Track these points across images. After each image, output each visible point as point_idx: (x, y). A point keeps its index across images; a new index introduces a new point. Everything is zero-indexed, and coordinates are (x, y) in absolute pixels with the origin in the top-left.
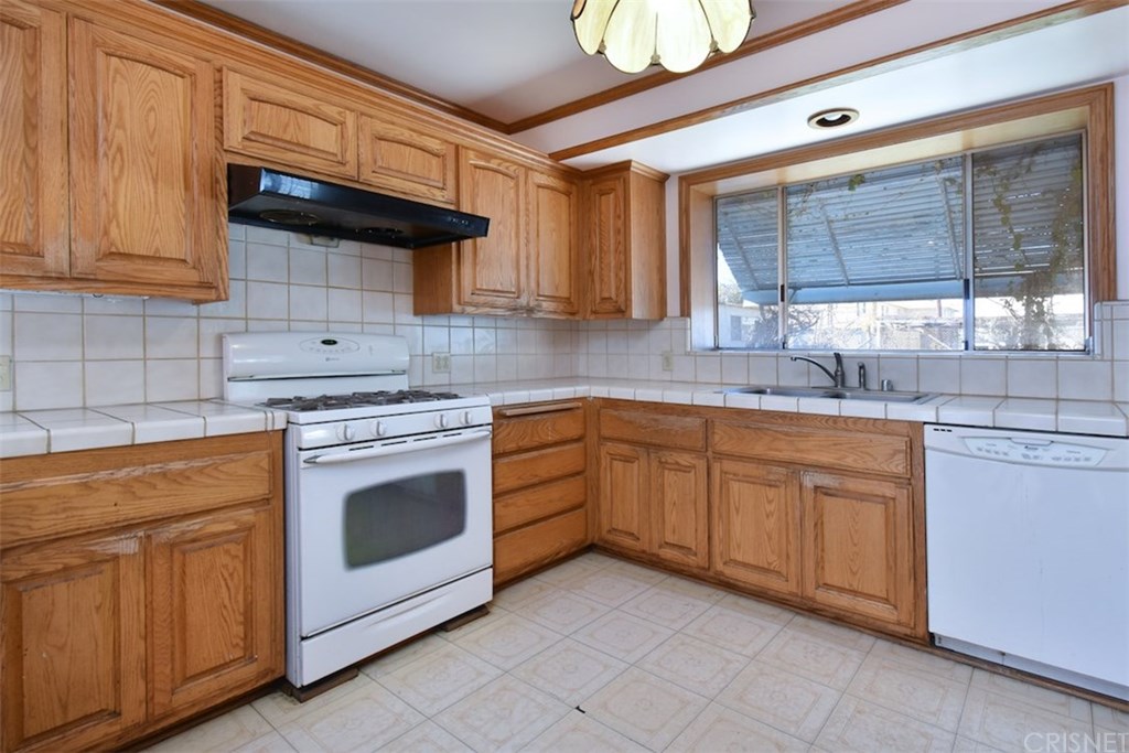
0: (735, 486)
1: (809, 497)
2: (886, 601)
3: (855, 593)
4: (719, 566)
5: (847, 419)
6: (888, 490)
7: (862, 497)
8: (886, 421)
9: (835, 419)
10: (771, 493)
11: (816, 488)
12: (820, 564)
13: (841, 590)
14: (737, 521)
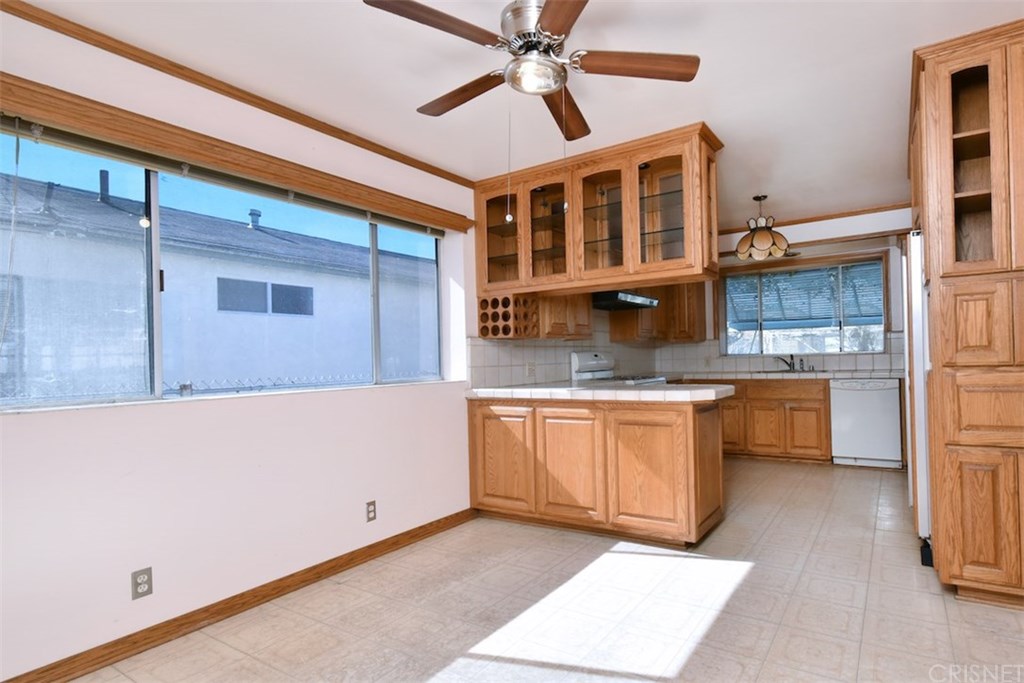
0: (757, 412)
1: (788, 412)
2: (817, 448)
3: (806, 447)
4: (750, 448)
5: (801, 380)
6: (816, 405)
7: (808, 410)
8: (816, 379)
9: (797, 380)
10: (773, 413)
11: (791, 408)
12: (793, 438)
13: (801, 447)
14: (757, 427)
